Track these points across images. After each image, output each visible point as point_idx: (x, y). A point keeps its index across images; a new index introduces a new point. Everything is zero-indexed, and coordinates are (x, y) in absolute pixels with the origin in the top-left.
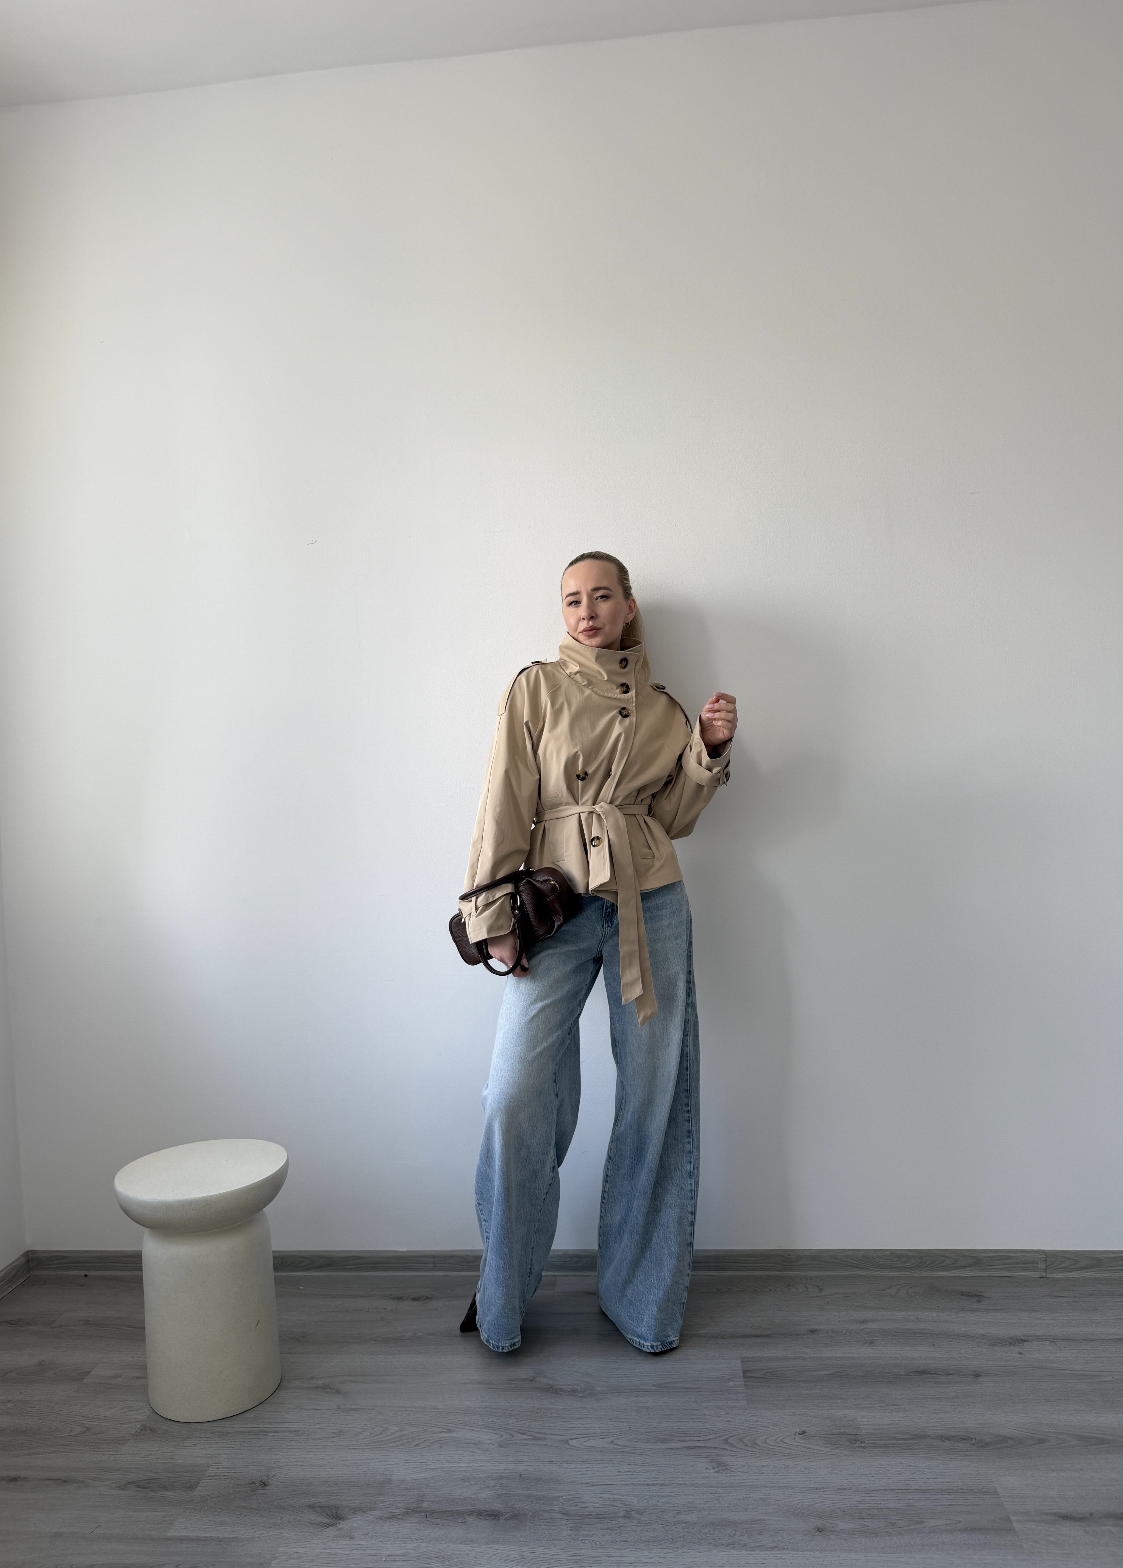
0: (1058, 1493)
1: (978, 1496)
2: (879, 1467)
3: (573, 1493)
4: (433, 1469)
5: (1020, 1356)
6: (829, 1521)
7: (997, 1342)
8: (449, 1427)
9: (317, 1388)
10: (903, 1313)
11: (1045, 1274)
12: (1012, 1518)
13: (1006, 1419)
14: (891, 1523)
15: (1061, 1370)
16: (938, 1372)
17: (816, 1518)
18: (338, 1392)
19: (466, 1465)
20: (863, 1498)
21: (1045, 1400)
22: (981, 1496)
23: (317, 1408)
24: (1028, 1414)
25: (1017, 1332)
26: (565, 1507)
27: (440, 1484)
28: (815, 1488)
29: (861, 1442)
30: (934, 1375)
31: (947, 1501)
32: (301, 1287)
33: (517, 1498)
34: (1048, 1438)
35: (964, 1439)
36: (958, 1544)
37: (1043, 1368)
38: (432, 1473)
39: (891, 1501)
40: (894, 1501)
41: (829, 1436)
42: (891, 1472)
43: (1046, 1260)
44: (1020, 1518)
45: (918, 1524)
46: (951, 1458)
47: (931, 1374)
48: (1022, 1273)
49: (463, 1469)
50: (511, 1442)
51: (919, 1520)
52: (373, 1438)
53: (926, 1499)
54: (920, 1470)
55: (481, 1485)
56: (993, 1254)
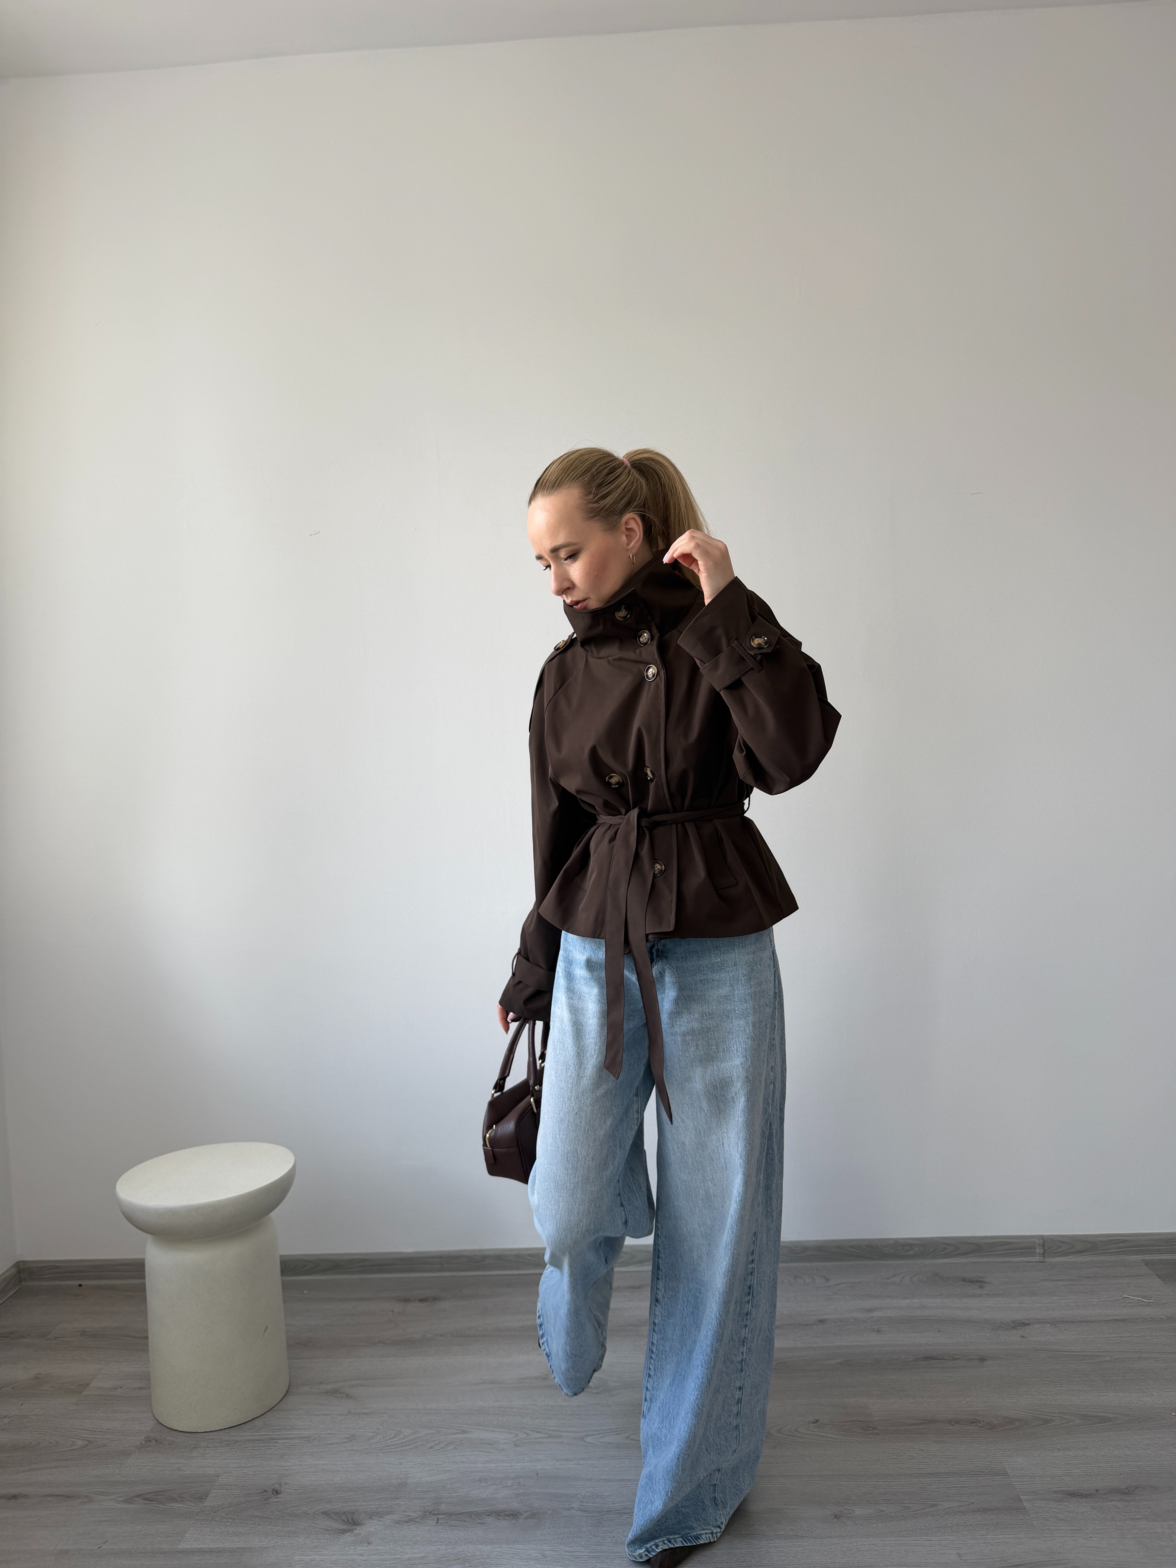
0: (1065, 1472)
1: (988, 1478)
2: (892, 1452)
3: (591, 1489)
4: (449, 1471)
5: (1022, 1339)
6: (847, 1508)
7: (1000, 1327)
8: (463, 1429)
9: (327, 1393)
10: (908, 1301)
11: (1042, 1258)
12: (1022, 1497)
13: (1012, 1401)
14: (906, 1507)
15: (1062, 1351)
16: (945, 1358)
17: (833, 1505)
18: (348, 1396)
19: (482, 1465)
20: (878, 1483)
21: (1049, 1382)
22: (992, 1477)
23: (327, 1413)
24: (1033, 1395)
25: (1019, 1316)
26: (584, 1504)
27: (457, 1485)
28: (830, 1475)
29: (873, 1428)
30: (941, 1361)
31: (959, 1483)
32: (305, 1292)
33: (536, 1497)
34: (1052, 1418)
35: (973, 1422)
36: (971, 1525)
37: (1045, 1350)
38: (448, 1475)
39: (905, 1485)
40: (909, 1485)
41: (843, 1424)
42: (904, 1457)
43: (1044, 1245)
44: (1030, 1497)
45: (932, 1507)
46: (961, 1441)
47: (938, 1359)
48: (1021, 1259)
49: (479, 1469)
50: (526, 1441)
51: (933, 1503)
52: (387, 1442)
53: (939, 1482)
54: (932, 1454)
55: (498, 1484)
56: (994, 1241)
